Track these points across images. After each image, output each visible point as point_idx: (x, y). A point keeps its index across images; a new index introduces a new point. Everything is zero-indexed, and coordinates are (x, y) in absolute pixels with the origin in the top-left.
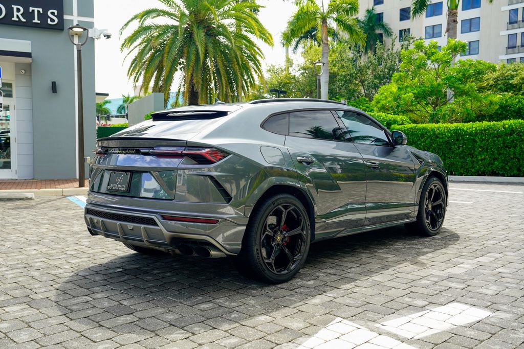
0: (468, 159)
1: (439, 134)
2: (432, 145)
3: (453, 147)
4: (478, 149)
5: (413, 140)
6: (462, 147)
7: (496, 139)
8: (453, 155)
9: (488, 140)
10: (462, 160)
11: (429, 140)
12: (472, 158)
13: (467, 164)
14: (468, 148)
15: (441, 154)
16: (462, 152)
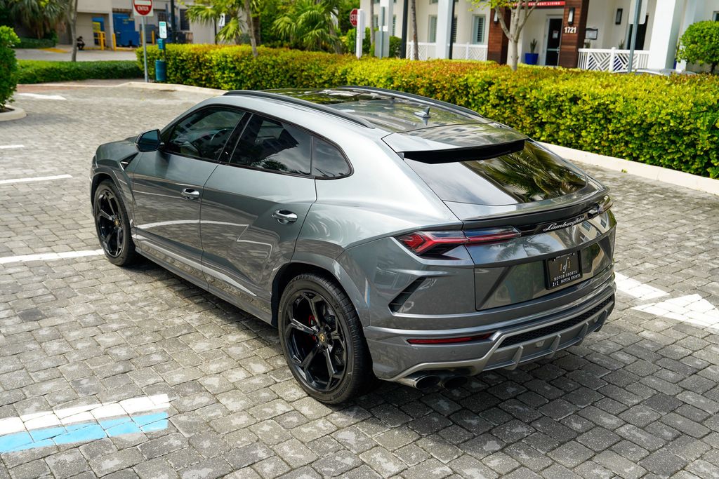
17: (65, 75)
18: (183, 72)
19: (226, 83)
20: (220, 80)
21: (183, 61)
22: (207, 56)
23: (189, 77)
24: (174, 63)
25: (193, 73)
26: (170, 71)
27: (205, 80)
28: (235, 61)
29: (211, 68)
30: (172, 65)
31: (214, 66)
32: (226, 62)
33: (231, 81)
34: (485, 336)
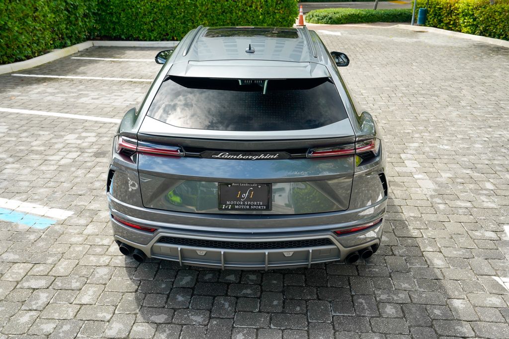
0: (189, 24)
2: (153, 9)
3: (175, 11)
4: (199, 14)
6: (184, 12)
7: (214, 4)
8: (174, 20)
9: (207, 5)
10: (184, 25)
11: (149, 3)
12: (193, 23)
15: (163, 19)
16: (184, 17)
17: (361, 19)
18: (439, 18)
19: (466, 27)
20: (462, 25)
21: (440, 9)
22: (456, 5)
23: (442, 22)
24: (435, 10)
25: (445, 19)
26: (431, 17)
27: (453, 24)
28: (474, 9)
29: (458, 14)
30: (433, 12)
31: (460, 13)
32: (468, 9)
33: (469, 25)
34: (151, 230)
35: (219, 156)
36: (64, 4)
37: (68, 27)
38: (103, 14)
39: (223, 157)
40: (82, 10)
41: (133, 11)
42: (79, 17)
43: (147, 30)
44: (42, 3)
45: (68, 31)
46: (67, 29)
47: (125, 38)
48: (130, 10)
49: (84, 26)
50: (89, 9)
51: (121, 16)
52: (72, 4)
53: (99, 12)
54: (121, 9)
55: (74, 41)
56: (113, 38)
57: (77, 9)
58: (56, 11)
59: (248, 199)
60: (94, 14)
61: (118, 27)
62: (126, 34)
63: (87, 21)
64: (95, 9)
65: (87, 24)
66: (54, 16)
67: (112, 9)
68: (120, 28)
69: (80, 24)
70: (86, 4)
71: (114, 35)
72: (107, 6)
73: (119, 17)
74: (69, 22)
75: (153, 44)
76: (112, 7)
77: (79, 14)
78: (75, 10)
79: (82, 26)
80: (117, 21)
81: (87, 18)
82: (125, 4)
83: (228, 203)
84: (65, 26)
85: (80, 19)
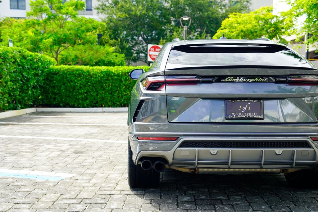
0: (115, 95)
1: (93, 74)
2: (87, 83)
3: (105, 85)
4: (123, 87)
5: (70, 78)
6: (112, 85)
8: (104, 92)
10: (111, 96)
11: (84, 79)
13: (114, 99)
14: (116, 86)
15: (95, 90)
16: (111, 89)
34: (174, 138)
35: (226, 80)
36: (21, 76)
37: (21, 94)
38: (47, 87)
39: (229, 80)
40: (33, 82)
41: (71, 85)
42: (30, 87)
43: (81, 99)
44: (6, 73)
45: (20, 98)
46: (19, 95)
47: (62, 106)
48: (69, 84)
49: (32, 95)
50: (37, 82)
51: (62, 89)
52: (26, 77)
53: (44, 86)
54: (61, 83)
55: (23, 106)
56: (53, 105)
57: (29, 81)
58: (14, 81)
59: (247, 111)
60: (40, 86)
61: (58, 97)
62: (64, 103)
63: (34, 91)
64: (42, 82)
65: (35, 93)
66: (12, 84)
67: (55, 83)
68: (59, 98)
69: (30, 92)
70: (35, 78)
71: (54, 103)
72: (51, 81)
73: (60, 89)
74: (22, 91)
75: (86, 110)
76: (55, 82)
77: (30, 85)
78: (27, 81)
79: (30, 95)
80: (58, 92)
81: (35, 90)
82: (65, 79)
83: (233, 114)
84: (19, 93)
85: (30, 89)
